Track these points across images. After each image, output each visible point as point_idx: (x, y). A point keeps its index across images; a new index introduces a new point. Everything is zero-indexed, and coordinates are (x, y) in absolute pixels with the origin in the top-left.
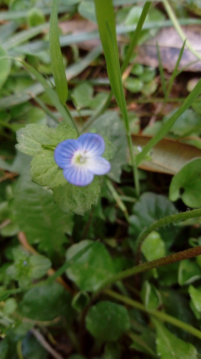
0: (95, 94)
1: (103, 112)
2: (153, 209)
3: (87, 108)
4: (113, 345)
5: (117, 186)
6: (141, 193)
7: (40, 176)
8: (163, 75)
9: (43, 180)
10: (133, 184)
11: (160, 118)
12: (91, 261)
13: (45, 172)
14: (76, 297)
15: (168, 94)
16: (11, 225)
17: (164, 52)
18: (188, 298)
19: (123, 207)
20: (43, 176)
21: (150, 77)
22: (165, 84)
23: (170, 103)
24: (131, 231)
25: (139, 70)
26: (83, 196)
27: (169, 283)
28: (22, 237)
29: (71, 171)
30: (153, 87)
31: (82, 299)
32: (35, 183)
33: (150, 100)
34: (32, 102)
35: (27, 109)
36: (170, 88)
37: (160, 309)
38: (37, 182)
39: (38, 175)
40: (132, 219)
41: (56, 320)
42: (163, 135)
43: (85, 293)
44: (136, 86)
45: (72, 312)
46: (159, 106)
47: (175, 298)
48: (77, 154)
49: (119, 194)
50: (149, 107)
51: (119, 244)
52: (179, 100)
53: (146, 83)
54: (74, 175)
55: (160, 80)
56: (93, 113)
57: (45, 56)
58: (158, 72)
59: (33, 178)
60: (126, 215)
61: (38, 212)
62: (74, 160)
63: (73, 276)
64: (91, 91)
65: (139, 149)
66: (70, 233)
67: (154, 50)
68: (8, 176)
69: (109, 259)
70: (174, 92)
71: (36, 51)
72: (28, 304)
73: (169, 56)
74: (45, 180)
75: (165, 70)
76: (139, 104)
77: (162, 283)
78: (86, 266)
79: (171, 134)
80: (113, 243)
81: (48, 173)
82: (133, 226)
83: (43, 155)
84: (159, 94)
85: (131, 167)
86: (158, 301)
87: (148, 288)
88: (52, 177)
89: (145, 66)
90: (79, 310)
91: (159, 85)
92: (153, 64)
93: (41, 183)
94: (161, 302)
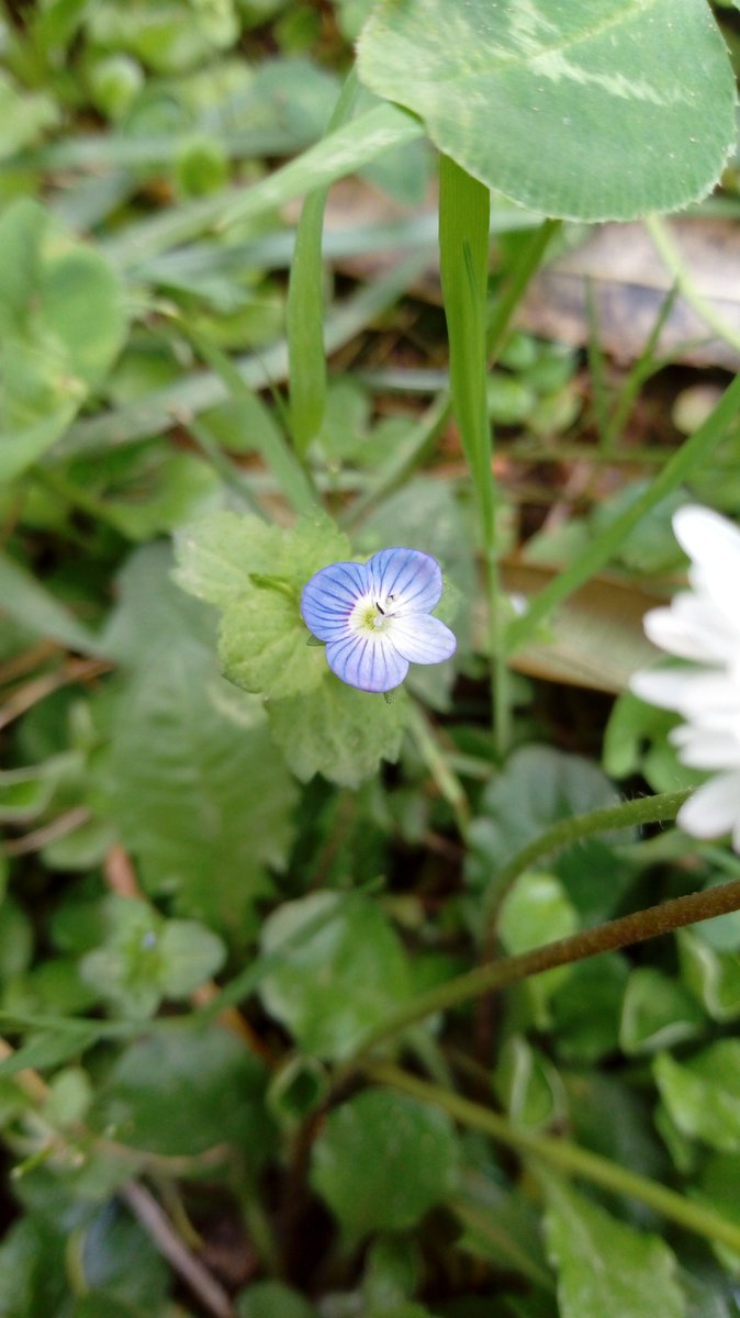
0: (375, 418)
1: (402, 481)
2: (548, 800)
3: (349, 465)
4: (398, 1244)
5: (438, 719)
6: (515, 746)
7: (245, 664)
8: (600, 373)
9: (253, 675)
10: (485, 720)
11: (583, 509)
12: (343, 959)
13: (259, 653)
14: (284, 1077)
15: (612, 432)
16: (87, 827)
17: (607, 297)
18: (649, 1098)
19: (452, 791)
20: (253, 664)
21: (558, 375)
22: (604, 400)
23: (617, 464)
24: (472, 870)
25: (523, 353)
26: (357, 732)
27: (591, 1048)
28: (118, 871)
29: (349, 649)
30: (563, 409)
31: (302, 1086)
32: (232, 681)
33: (551, 451)
34: (178, 436)
35: (155, 458)
36: (622, 416)
37: (555, 1132)
38: (237, 681)
39: (240, 659)
40: (479, 833)
41: (214, 1156)
42: (594, 567)
43: (314, 1064)
44: (510, 401)
45: (265, 1127)
46: (582, 472)
47: (610, 1099)
48: (364, 604)
49: (444, 748)
50: (547, 474)
51: (431, 915)
52: (650, 456)
53: (542, 394)
54: (354, 661)
55: (589, 387)
56: (373, 482)
57: (221, 291)
58: (583, 358)
59: (227, 666)
60: (462, 816)
61: (185, 788)
62: (355, 621)
63: (282, 1006)
64: (359, 408)
65: (517, 605)
66: (279, 861)
67: (576, 291)
68: (76, 671)
69: (398, 960)
70: (631, 428)
71: (198, 274)
72: (127, 1093)
73: (620, 309)
74: (258, 676)
75: (609, 358)
76: (515, 462)
77: (566, 1049)
78: (324, 976)
79: (617, 563)
80: (409, 910)
81: (266, 655)
82: (480, 855)
83: (253, 604)
84: (582, 432)
85: (485, 660)
86: (551, 1102)
87: (521, 1059)
88: (277, 669)
89: (543, 340)
90: (290, 1122)
91: (586, 404)
92: (569, 333)
93: (247, 682)
94: (560, 1111)
